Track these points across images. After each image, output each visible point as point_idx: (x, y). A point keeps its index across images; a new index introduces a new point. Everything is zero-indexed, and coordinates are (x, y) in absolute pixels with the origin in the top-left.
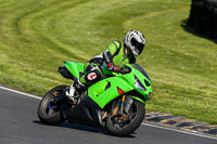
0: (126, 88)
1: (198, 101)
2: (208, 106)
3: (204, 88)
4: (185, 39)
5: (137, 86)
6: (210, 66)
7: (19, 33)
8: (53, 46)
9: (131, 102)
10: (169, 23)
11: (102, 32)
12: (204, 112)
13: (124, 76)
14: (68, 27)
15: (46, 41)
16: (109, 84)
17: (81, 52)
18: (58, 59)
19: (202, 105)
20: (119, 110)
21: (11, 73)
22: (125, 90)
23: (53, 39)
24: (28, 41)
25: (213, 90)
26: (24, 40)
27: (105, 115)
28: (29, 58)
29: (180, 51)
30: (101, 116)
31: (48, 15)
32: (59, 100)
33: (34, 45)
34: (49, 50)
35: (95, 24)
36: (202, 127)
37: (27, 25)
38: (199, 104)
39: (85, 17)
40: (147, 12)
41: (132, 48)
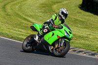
0: (61, 35)
1: (86, 41)
2: (91, 43)
3: (89, 35)
4: (80, 13)
5: (66, 34)
6: (92, 25)
7: (6, 12)
8: (21, 17)
9: (64, 41)
10: (73, 6)
11: (43, 11)
12: (89, 46)
13: (60, 30)
14: (27, 8)
15: (18, 15)
16: (53, 34)
17: (33, 20)
18: (23, 23)
19: (88, 43)
20: (58, 45)
21: (2, 30)
22: (61, 36)
23: (21, 14)
24: (10, 15)
25: (93, 36)
26: (7, 15)
27: (52, 48)
28: (10, 23)
29: (78, 18)
30: (51, 48)
31: (19, 3)
32: (31, 41)
33: (12, 17)
34: (19, 19)
35: (39, 7)
36: (88, 53)
37: (9, 8)
38: (87, 42)
39: (35, 4)
40: (63, 1)
41: (62, 16)
